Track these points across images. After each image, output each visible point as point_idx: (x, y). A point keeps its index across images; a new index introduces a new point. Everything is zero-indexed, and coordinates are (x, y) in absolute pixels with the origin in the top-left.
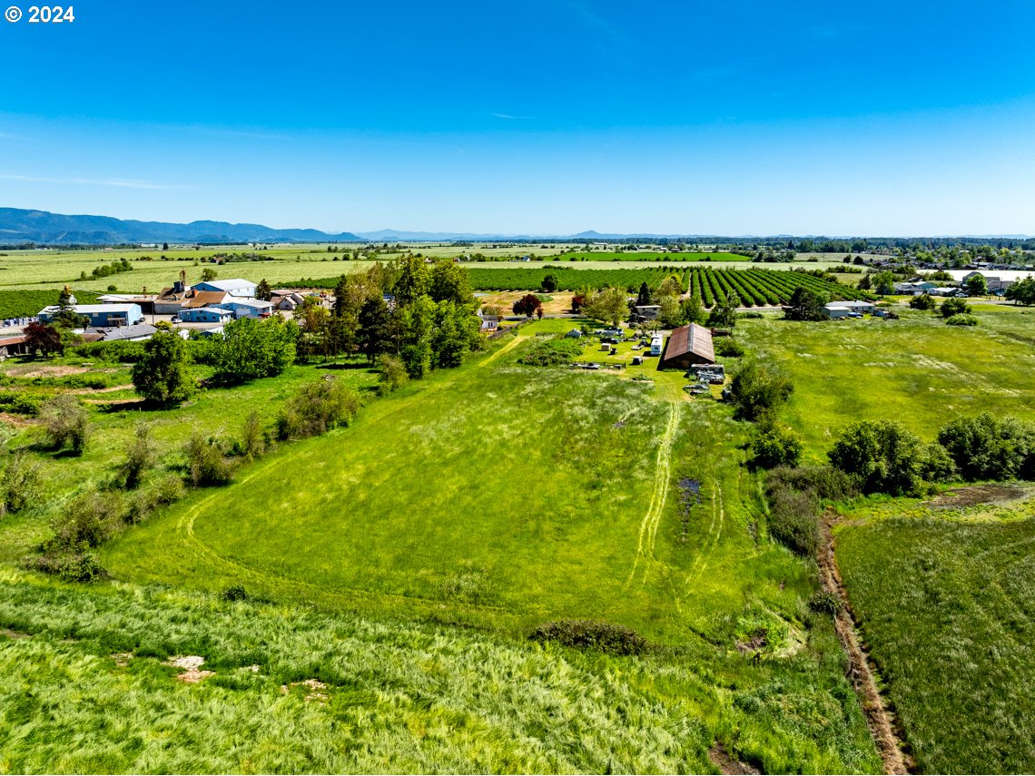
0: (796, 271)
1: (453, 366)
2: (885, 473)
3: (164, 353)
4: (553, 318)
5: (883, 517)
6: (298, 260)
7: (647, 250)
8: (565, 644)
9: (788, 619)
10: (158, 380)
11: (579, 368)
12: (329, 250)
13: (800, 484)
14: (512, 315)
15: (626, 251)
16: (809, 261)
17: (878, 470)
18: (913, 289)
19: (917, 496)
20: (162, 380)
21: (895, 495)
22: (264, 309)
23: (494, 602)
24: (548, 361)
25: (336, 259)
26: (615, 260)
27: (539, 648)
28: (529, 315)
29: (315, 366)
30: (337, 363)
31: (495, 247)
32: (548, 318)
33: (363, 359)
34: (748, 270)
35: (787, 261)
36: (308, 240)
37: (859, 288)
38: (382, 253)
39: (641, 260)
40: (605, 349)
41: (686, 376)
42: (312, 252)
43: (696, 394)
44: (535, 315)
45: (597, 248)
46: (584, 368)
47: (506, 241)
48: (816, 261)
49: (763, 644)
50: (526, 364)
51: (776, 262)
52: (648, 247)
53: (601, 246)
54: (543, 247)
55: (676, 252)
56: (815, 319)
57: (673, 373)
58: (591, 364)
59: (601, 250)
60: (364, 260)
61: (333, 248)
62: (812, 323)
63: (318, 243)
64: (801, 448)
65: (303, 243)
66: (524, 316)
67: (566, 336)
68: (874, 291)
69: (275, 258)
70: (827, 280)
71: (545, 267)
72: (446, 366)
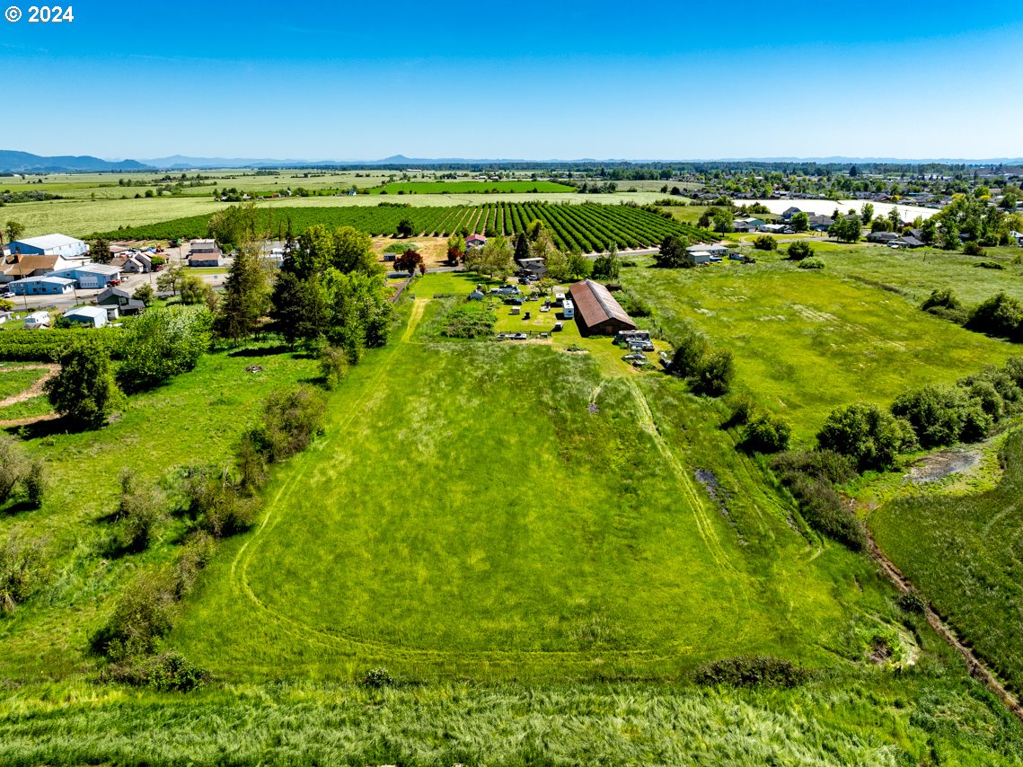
0: (626, 205)
1: (380, 345)
2: (874, 452)
3: (89, 366)
4: (435, 273)
5: (888, 497)
6: (93, 198)
7: (466, 179)
8: (737, 685)
9: (888, 622)
10: (84, 397)
11: (507, 338)
12: (121, 183)
13: (811, 470)
14: (394, 272)
15: (446, 180)
16: (629, 191)
17: (869, 450)
18: (747, 226)
19: (897, 470)
20: (88, 396)
21: (881, 470)
22: (112, 276)
23: (635, 645)
24: (473, 332)
25: (137, 196)
26: (444, 193)
27: (713, 692)
28: (411, 271)
29: (226, 353)
30: (250, 347)
31: (306, 176)
32: (430, 274)
33: (274, 341)
34: (582, 205)
35: (610, 192)
36: (84, 169)
37: (698, 226)
38: (186, 186)
39: (469, 193)
40: (516, 313)
41: (615, 343)
42: (101, 186)
43: (640, 365)
44: (417, 270)
45: (415, 177)
46: (512, 338)
47: (313, 168)
48: (635, 191)
49: (889, 654)
50: (451, 336)
51: (599, 193)
52: (466, 175)
53: (419, 173)
54: (358, 176)
55: (497, 181)
56: (685, 266)
57: (600, 340)
58: (519, 335)
59: (419, 179)
60: (170, 197)
61: (126, 181)
62: (682, 270)
63: (100, 173)
64: (790, 430)
65: (81, 172)
66: (406, 272)
67: (469, 299)
68: (713, 229)
69: (64, 195)
70: (662, 216)
71: (381, 205)
72: (373, 344)
